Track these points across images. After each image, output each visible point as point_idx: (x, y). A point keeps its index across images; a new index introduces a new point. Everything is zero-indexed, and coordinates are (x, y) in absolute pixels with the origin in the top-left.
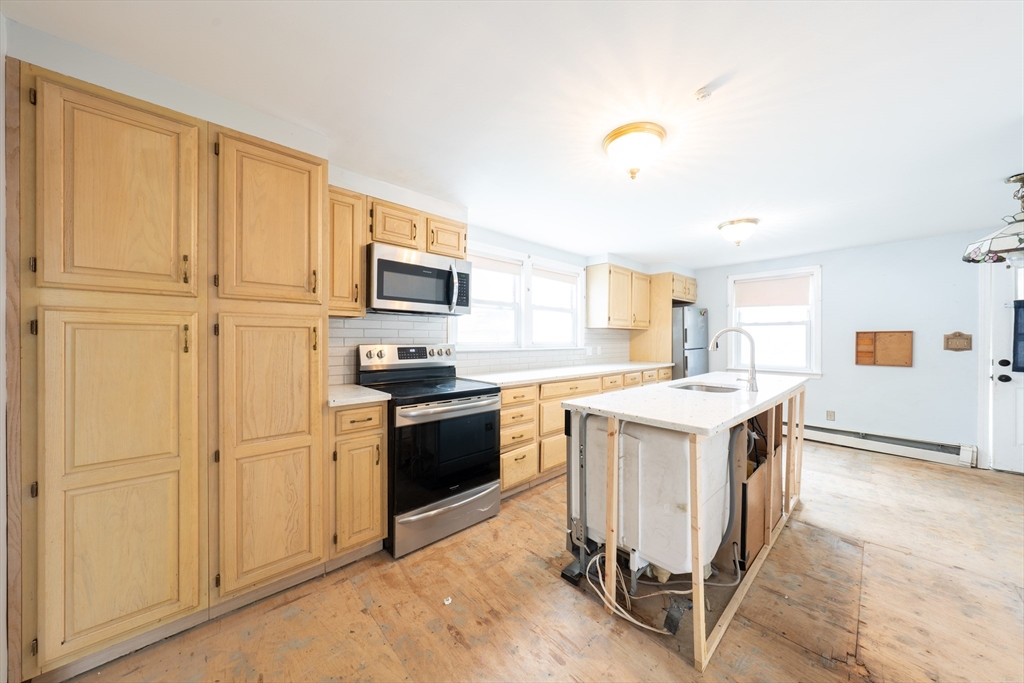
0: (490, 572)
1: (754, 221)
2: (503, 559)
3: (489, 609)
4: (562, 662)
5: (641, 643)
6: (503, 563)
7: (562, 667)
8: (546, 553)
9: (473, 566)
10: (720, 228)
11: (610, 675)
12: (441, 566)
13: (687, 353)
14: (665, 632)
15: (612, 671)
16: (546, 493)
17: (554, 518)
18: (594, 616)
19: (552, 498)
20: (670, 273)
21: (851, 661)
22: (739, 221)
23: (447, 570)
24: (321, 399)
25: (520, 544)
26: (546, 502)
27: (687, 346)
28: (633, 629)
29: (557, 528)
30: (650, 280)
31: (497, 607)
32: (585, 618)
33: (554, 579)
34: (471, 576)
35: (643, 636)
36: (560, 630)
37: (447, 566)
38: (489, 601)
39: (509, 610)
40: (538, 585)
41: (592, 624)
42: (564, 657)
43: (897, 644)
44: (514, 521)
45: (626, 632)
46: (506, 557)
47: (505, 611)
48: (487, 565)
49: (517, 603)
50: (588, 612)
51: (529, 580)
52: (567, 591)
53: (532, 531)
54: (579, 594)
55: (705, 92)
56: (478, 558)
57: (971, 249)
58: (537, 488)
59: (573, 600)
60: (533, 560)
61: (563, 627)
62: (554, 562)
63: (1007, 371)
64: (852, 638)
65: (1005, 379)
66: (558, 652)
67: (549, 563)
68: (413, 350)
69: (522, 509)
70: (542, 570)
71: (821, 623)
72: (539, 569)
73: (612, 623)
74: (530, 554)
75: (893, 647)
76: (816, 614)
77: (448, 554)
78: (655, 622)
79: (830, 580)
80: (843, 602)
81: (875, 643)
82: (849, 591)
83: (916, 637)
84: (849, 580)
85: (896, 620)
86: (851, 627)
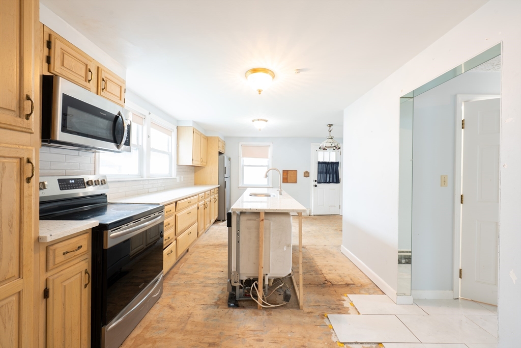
0: (189, 327)
1: (266, 121)
2: (189, 317)
3: (207, 345)
4: (262, 340)
5: (280, 313)
6: (191, 319)
7: (264, 342)
8: (211, 301)
9: (173, 331)
10: (253, 121)
11: (281, 331)
12: (150, 345)
13: (226, 180)
14: (285, 303)
15: (280, 329)
16: (180, 271)
17: (198, 282)
18: (257, 314)
19: (187, 272)
20: (218, 137)
21: (326, 282)
22: (261, 120)
23: (158, 344)
24: (33, 235)
25: (192, 304)
26: (186, 276)
27: (226, 176)
28: (273, 310)
29: (205, 286)
30: (207, 139)
31: (211, 341)
32: (254, 317)
33: (226, 310)
34: (179, 337)
35: (278, 310)
36: (249, 329)
37: (155, 342)
38: (204, 341)
39: (219, 337)
40: (221, 317)
41: (258, 318)
42: (261, 338)
43: (330, 272)
44: (175, 294)
45: (272, 312)
46: (190, 315)
47: (217, 340)
48: (183, 325)
49: (219, 332)
50: (253, 315)
51: (215, 318)
52: (237, 312)
53: (191, 295)
54: (243, 310)
55: (299, 71)
56: (173, 325)
57: (321, 145)
58: (172, 271)
59: (243, 314)
60: (207, 308)
61: (249, 327)
62: (218, 303)
63: (316, 183)
64: (322, 275)
65: (316, 186)
66: (257, 338)
67: (216, 305)
68: (73, 181)
69: (174, 286)
70: (216, 310)
71: (314, 275)
72: (214, 310)
73: (265, 313)
74: (202, 306)
75: (330, 273)
76: (311, 273)
77: (147, 335)
78: (277, 302)
79: (307, 261)
80: (314, 267)
81: (327, 274)
82: (312, 262)
83: (331, 268)
84: (310, 260)
85: (325, 266)
86: (320, 273)
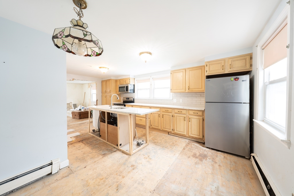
43: (80, 146)
79: (95, 146)
80: (90, 145)
81: (82, 144)
82: (91, 147)
83: (79, 148)
84: (93, 148)
85: (83, 148)
86: (85, 144)
